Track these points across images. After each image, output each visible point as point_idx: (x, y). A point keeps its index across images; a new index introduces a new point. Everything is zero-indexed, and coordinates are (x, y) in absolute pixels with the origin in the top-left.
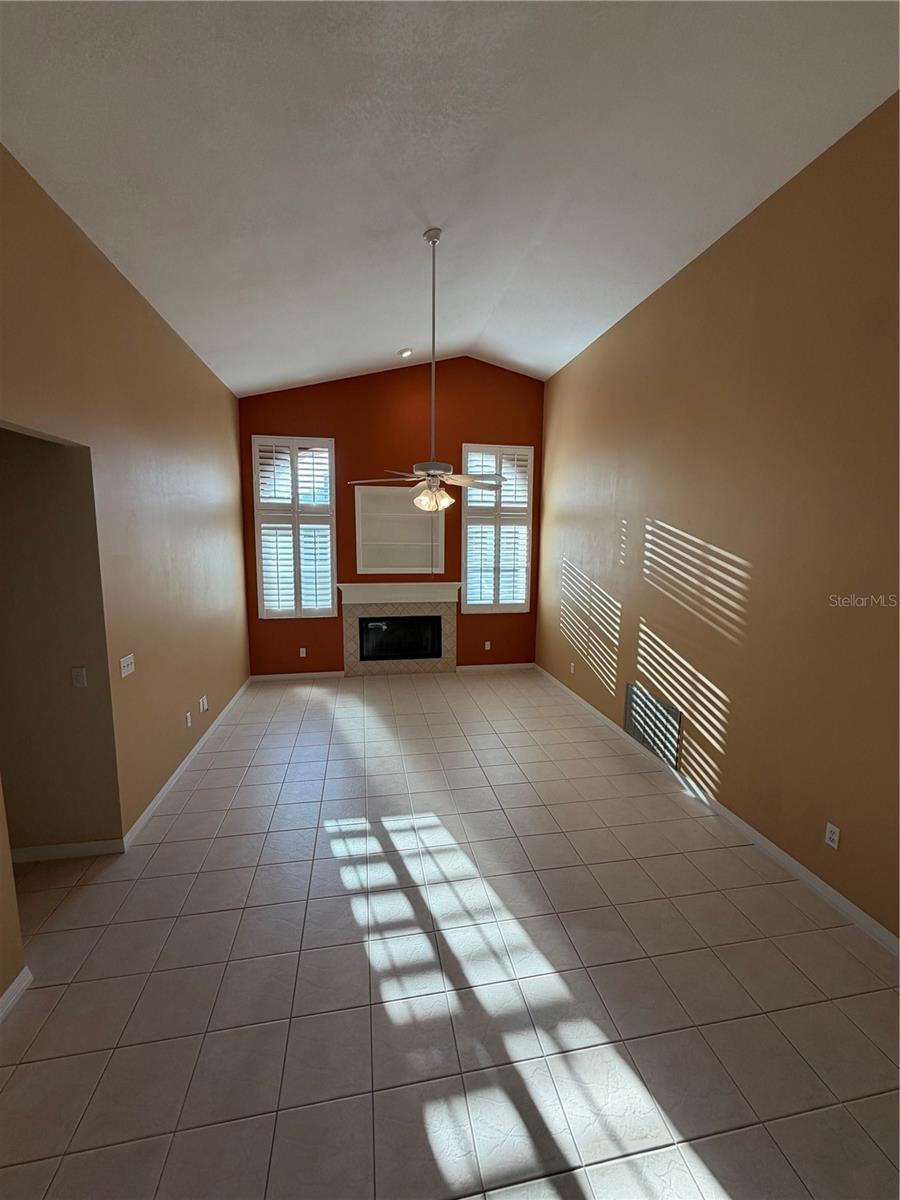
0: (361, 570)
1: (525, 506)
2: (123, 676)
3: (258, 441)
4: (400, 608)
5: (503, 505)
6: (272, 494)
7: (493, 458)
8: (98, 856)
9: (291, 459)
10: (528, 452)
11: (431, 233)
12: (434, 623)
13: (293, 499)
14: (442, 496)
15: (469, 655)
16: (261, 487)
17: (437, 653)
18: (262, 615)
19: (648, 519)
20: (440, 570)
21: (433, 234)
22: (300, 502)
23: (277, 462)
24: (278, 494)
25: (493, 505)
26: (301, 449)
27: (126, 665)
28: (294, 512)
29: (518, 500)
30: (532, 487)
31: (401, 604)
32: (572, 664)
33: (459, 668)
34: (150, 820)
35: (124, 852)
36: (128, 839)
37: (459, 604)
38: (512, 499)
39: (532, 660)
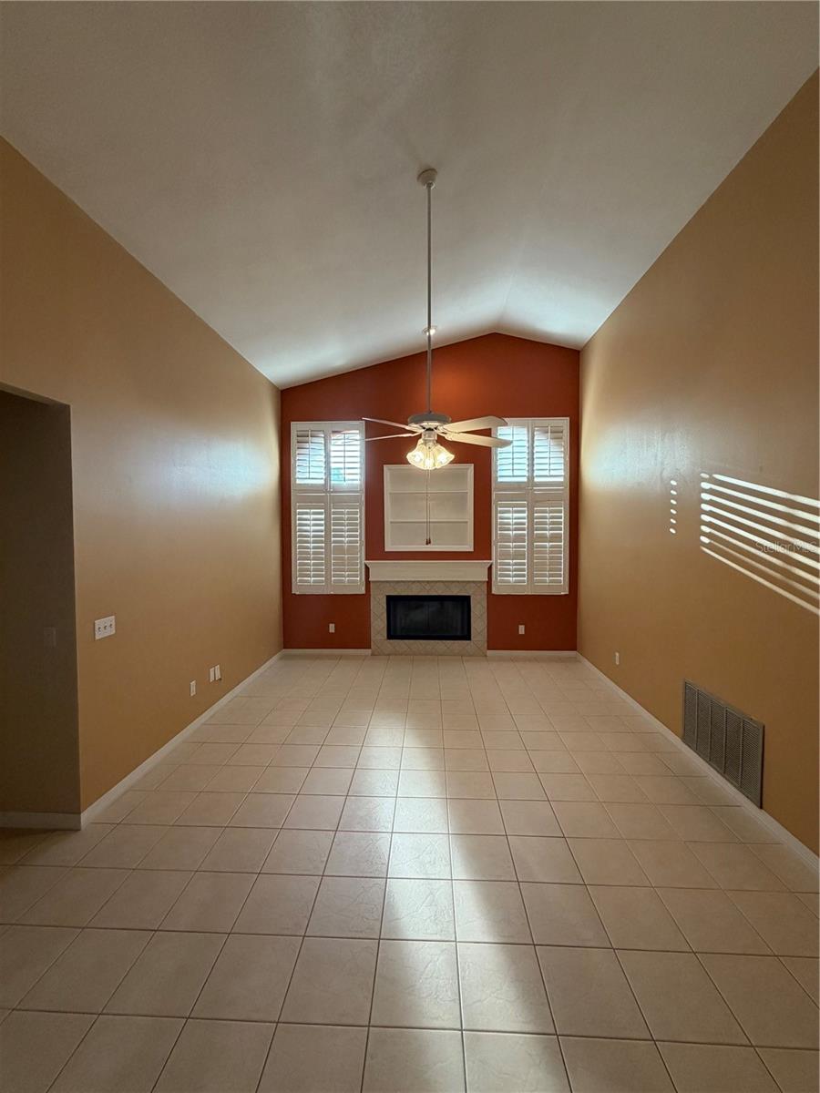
0: (389, 547)
1: (561, 479)
2: (97, 638)
3: (296, 427)
4: (428, 587)
5: (536, 480)
6: (307, 476)
7: (525, 431)
8: (54, 830)
9: (325, 442)
10: (564, 423)
11: (425, 174)
12: (464, 602)
13: (325, 480)
14: (439, 452)
15: (501, 639)
16: (298, 469)
17: (466, 636)
18: (295, 591)
19: (703, 475)
20: (469, 547)
21: (427, 176)
22: (332, 482)
23: (312, 446)
24: (312, 475)
25: (525, 479)
26: (334, 432)
27: (105, 627)
28: (326, 491)
29: (553, 473)
30: (568, 459)
31: (428, 582)
32: (617, 654)
33: (490, 653)
34: (125, 793)
35: (78, 830)
36: (86, 817)
37: (489, 583)
38: (546, 473)
39: (574, 649)
